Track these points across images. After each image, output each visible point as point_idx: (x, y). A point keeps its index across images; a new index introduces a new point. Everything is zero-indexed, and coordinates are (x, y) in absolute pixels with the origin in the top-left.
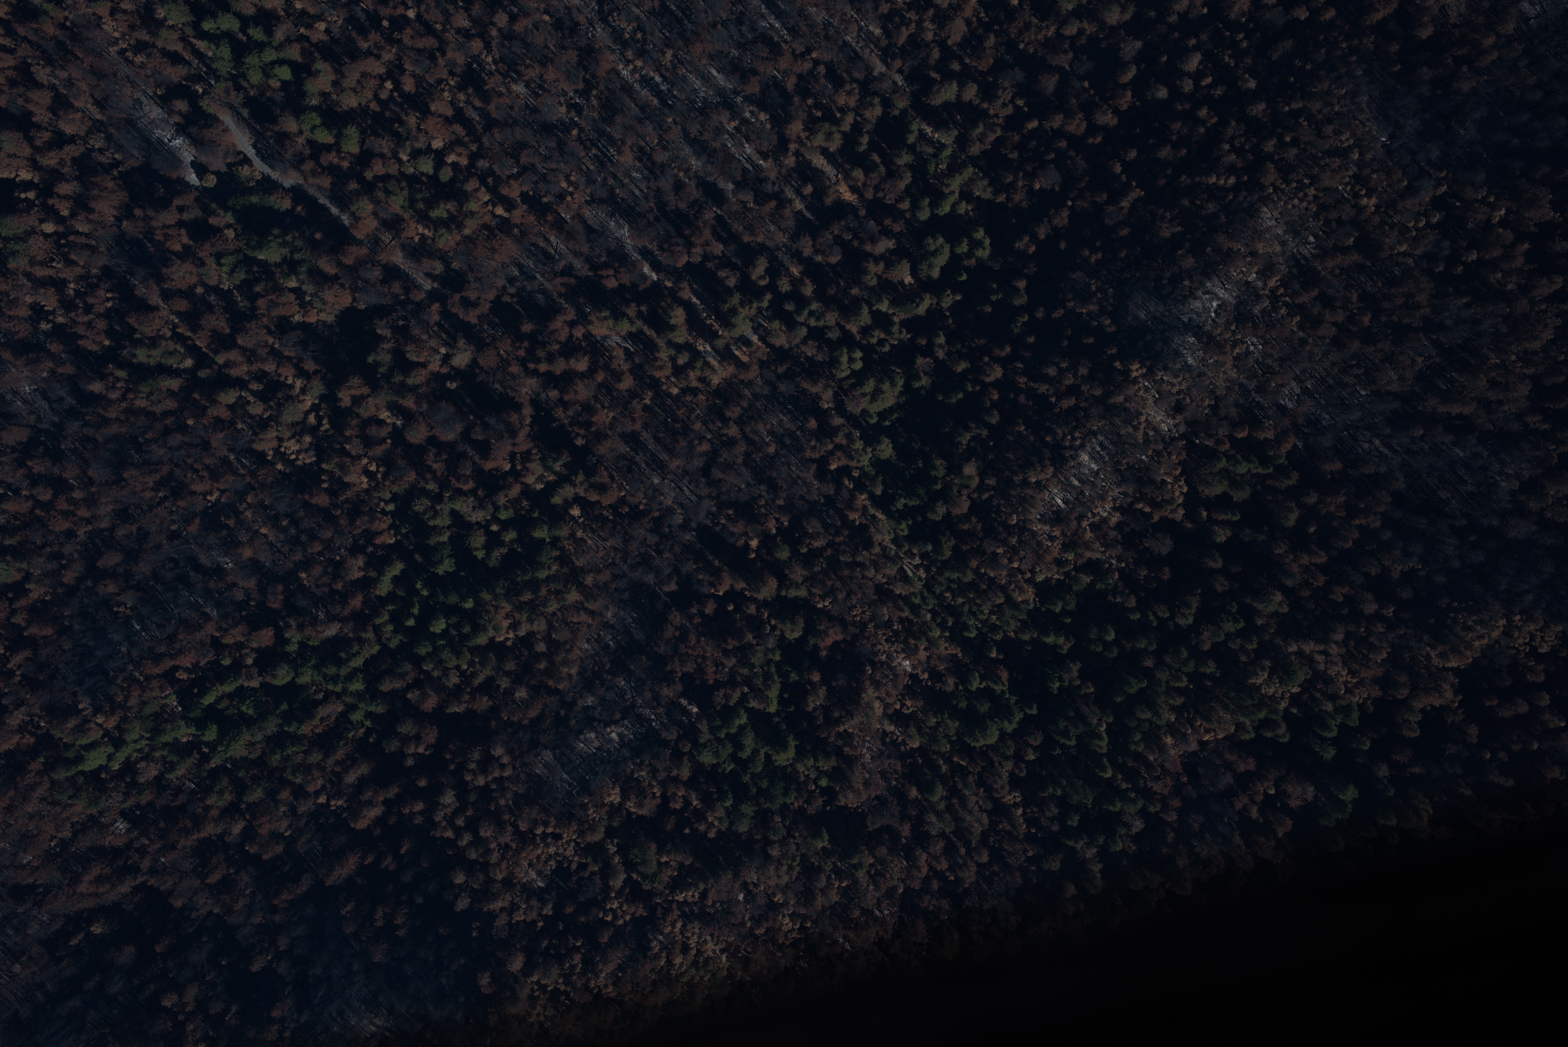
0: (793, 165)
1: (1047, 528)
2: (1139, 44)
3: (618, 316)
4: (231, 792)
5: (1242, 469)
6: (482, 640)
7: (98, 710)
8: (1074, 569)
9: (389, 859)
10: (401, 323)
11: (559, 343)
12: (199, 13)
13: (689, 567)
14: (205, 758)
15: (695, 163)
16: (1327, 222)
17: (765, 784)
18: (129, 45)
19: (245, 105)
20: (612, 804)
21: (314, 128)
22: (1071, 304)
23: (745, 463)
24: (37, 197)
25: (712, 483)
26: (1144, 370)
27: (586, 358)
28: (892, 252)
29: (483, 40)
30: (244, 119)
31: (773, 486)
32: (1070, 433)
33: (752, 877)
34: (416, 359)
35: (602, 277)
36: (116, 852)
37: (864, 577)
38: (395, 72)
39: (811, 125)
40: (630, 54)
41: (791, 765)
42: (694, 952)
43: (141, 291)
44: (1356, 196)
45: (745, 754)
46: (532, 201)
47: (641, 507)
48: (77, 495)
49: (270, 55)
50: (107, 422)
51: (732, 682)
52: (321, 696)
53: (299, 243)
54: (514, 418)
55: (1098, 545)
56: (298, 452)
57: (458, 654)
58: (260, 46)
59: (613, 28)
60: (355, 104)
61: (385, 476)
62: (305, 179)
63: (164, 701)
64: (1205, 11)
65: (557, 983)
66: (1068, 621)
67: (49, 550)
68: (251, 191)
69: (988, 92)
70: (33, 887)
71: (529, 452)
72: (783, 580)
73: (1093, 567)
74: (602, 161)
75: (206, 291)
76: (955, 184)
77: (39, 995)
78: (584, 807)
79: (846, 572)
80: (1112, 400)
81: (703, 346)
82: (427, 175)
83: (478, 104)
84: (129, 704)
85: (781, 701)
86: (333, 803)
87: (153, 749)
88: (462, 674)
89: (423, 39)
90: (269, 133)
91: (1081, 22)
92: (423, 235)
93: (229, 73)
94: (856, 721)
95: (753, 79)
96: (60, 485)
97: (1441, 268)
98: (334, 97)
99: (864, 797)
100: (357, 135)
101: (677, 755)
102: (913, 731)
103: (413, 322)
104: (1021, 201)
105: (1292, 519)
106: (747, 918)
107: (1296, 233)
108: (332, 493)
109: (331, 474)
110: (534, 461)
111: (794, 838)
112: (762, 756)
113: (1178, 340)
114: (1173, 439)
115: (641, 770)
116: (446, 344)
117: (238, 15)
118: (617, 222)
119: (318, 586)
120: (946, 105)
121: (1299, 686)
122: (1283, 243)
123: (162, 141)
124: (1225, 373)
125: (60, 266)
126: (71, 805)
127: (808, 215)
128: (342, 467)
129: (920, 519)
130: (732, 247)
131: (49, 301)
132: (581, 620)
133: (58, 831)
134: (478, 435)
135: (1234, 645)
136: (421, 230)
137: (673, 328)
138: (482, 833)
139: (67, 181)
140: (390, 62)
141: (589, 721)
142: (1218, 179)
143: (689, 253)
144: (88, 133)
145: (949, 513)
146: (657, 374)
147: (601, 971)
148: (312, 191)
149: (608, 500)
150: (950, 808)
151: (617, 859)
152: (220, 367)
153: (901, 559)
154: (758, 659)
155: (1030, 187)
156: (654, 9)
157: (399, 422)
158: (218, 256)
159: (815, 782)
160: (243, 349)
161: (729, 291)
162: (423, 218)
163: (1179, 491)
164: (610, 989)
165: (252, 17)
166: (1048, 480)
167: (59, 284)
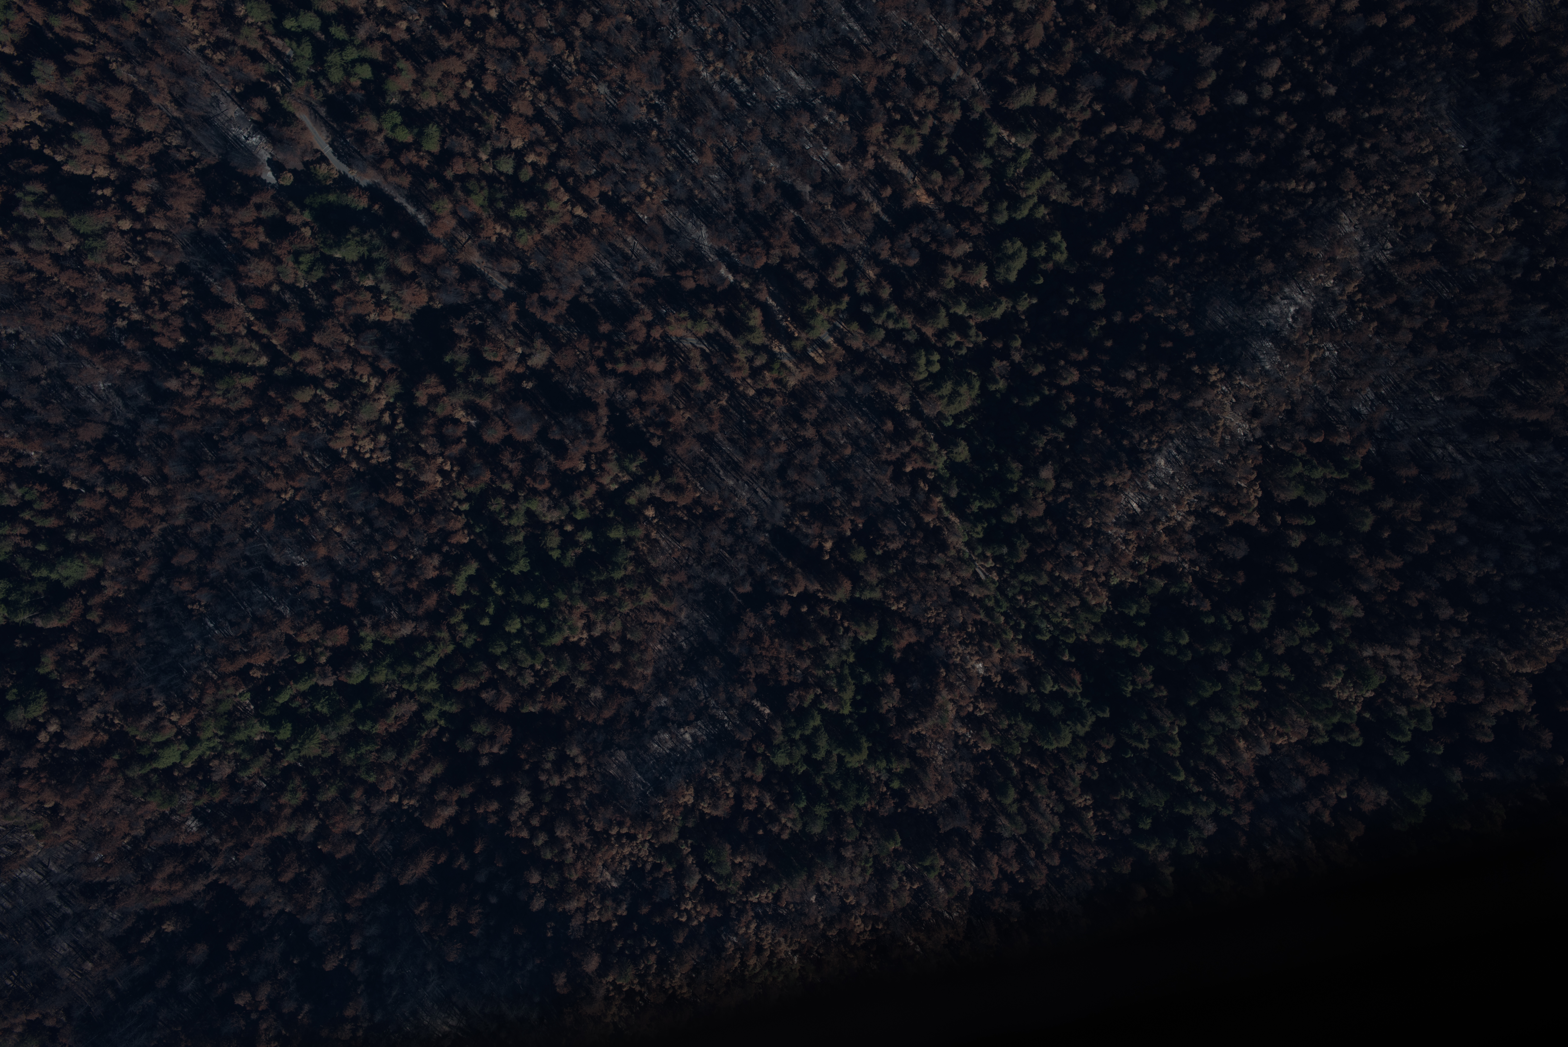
0: (871, 167)
1: (1123, 531)
2: (1219, 50)
3: (696, 317)
4: (304, 791)
5: (1318, 474)
6: (557, 640)
7: (171, 708)
8: (1147, 573)
9: (462, 859)
10: (478, 322)
11: (636, 343)
12: (280, 11)
13: (765, 568)
14: (277, 757)
15: (773, 165)
16: (1406, 228)
17: (838, 786)
18: (209, 42)
19: (323, 104)
20: (686, 805)
21: (395, 126)
22: (1150, 308)
23: (820, 466)
24: (113, 194)
25: (788, 484)
26: (1223, 375)
27: (664, 359)
28: (967, 255)
29: (566, 40)
30: (321, 117)
31: (849, 489)
32: (1147, 437)
33: (825, 878)
34: (492, 359)
35: (681, 278)
36: (187, 851)
37: (938, 579)
38: (476, 71)
39: (891, 128)
40: (711, 56)
41: (862, 767)
42: (767, 953)
43: (216, 289)
44: (1435, 202)
45: (820, 755)
46: (610, 202)
47: (716, 508)
48: (153, 492)
49: (351, 54)
50: (182, 419)
51: (805, 685)
52: (393, 695)
53: (377, 242)
54: (591, 418)
55: (1172, 548)
56: (372, 451)
57: (533, 655)
58: (341, 45)
59: (694, 29)
60: (434, 103)
61: (460, 475)
62: (385, 178)
63: (238, 699)
64: (1284, 17)
65: (633, 984)
66: (1143, 624)
67: (122, 547)
68: (328, 190)
69: (1066, 97)
70: (104, 885)
71: (605, 452)
72: (857, 581)
73: (1167, 571)
74: (681, 163)
75: (281, 290)
76: (1034, 187)
77: (109, 992)
78: (658, 807)
79: (922, 575)
80: (1190, 405)
81: (779, 348)
82: (507, 175)
83: (559, 103)
84: (204, 702)
85: (854, 703)
86: (405, 802)
87: (226, 747)
88: (536, 673)
89: (507, 39)
90: (350, 132)
91: (1160, 27)
92: (500, 234)
93: (308, 72)
94: (930, 723)
95: (834, 82)
96: (134, 482)
97: (1519, 275)
98: (414, 95)
99: (937, 798)
100: (438, 134)
101: (751, 756)
102: (986, 733)
103: (489, 321)
104: (1098, 205)
105: (1367, 525)
106: (820, 919)
107: (1373, 240)
108: (407, 492)
109: (406, 472)
110: (611, 461)
111: (866, 840)
112: (835, 758)
113: (1255, 345)
114: (1248, 444)
115: (716, 771)
116: (522, 344)
117: (319, 14)
118: (694, 224)
119: (392, 586)
120: (1024, 109)
121: (1374, 690)
122: (1361, 249)
123: (239, 139)
124: (1301, 378)
125: (136, 263)
126: (145, 803)
127: (885, 218)
128: (417, 466)
129: (994, 521)
130: (812, 249)
131: (125, 298)
132: (655, 620)
133: (131, 829)
134: (555, 434)
135: (1310, 649)
136: (498, 229)
137: (751, 330)
138: (558, 833)
139: (145, 178)
140: (472, 61)
141: (664, 722)
142: (1298, 185)
143: (767, 254)
144: (166, 130)
145: (1024, 516)
146: (733, 376)
147: (676, 972)
148: (388, 189)
149: (684, 500)
150: (1021, 810)
151: (690, 860)
152: (295, 365)
153: (974, 561)
154: (832, 661)
155: (1107, 192)
156: (736, 10)
157: (473, 422)
158: (296, 255)
159: (887, 784)
160: (319, 347)
161: (808, 293)
162: (502, 217)
163: (1254, 495)
164: (685, 990)
165: (333, 15)
166: (1124, 483)
167: (135, 281)
